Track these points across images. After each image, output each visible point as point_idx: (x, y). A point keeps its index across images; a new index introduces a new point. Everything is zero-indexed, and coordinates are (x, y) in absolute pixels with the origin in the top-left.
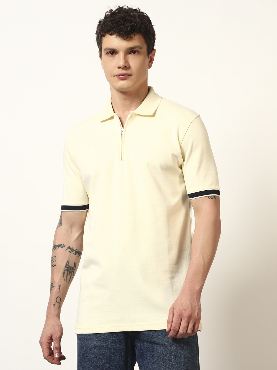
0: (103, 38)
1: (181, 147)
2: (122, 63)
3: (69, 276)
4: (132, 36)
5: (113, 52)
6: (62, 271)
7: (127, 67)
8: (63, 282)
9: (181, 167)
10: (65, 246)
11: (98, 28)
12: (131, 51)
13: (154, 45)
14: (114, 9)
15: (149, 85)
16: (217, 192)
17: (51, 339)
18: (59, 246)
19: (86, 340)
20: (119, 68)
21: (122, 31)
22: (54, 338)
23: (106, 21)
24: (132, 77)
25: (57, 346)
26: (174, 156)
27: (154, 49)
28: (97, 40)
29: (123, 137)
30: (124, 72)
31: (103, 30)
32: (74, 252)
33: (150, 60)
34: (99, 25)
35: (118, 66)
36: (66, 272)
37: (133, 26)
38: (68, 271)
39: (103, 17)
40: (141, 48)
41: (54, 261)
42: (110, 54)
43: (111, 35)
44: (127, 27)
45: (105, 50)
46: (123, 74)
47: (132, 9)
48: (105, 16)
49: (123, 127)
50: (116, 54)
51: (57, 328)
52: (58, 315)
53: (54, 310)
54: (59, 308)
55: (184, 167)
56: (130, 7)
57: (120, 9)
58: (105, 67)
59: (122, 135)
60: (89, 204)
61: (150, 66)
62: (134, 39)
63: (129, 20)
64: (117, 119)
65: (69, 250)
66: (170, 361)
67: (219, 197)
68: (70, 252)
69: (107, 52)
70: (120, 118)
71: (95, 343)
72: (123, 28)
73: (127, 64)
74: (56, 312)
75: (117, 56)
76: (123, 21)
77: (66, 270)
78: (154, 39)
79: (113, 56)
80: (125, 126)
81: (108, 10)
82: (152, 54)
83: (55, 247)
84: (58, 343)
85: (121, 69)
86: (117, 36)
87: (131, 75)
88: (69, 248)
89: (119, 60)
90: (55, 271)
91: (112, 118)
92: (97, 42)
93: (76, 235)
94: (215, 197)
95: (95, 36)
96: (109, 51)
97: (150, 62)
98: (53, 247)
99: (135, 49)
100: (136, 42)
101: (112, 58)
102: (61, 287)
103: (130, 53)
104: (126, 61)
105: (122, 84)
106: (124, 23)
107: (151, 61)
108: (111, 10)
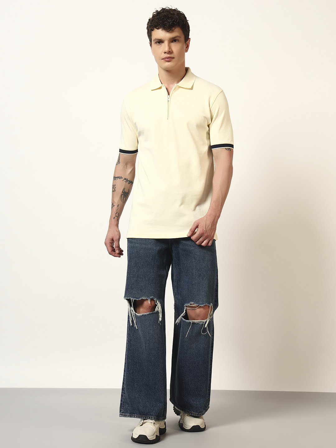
0: (152, 32)
1: (210, 110)
2: (167, 49)
3: (125, 199)
4: (173, 29)
5: (160, 42)
6: (120, 195)
7: (170, 52)
8: (120, 203)
9: (209, 126)
10: (122, 178)
11: (148, 24)
12: (173, 40)
13: (189, 35)
14: (159, 10)
15: (186, 66)
16: (232, 146)
17: (113, 240)
18: (118, 177)
19: (138, 243)
20: (165, 53)
21: (166, 26)
22: (114, 240)
23: (154, 19)
24: (174, 60)
25: (117, 245)
26: (205, 118)
27: (189, 37)
28: (148, 34)
29: (169, 102)
30: (168, 56)
31: (152, 26)
32: (128, 182)
33: (186, 46)
34: (148, 22)
35: (164, 51)
36: (123, 196)
37: (174, 21)
38: (124, 195)
39: (151, 16)
40: (180, 37)
41: (115, 188)
42: (158, 43)
43: (158, 29)
44: (169, 23)
45: (154, 40)
46: (168, 57)
47: (172, 9)
48: (153, 15)
49: (169, 95)
50: (162, 43)
51: (116, 233)
52: (117, 225)
53: (114, 222)
54: (118, 220)
55: (210, 126)
56: (171, 8)
57: (163, 10)
58: (154, 53)
59: (168, 101)
60: (137, 149)
61: (187, 51)
62: (175, 31)
63: (170, 17)
64: (164, 89)
65: (125, 181)
66: (200, 262)
67: (233, 149)
68: (126, 182)
69: (156, 41)
70: (167, 89)
71: (144, 246)
72: (166, 23)
73: (170, 49)
74: (116, 223)
75: (163, 44)
76: (166, 18)
77: (123, 194)
78: (189, 30)
79: (160, 45)
80: (170, 95)
81: (155, 11)
82: (188, 41)
83: (115, 178)
84: (118, 243)
85: (166, 54)
86: (162, 29)
87: (174, 58)
88: (125, 179)
89: (165, 47)
90: (115, 195)
91: (160, 88)
92: (148, 35)
93: (129, 170)
94: (230, 149)
95: (146, 31)
96: (157, 41)
97: (186, 48)
98: (114, 178)
99: (176, 38)
100: (177, 33)
101: (159, 46)
102: (119, 206)
103: (172, 42)
104: (170, 48)
105: (167, 64)
106: (167, 19)
107: (188, 47)
108: (157, 11)
